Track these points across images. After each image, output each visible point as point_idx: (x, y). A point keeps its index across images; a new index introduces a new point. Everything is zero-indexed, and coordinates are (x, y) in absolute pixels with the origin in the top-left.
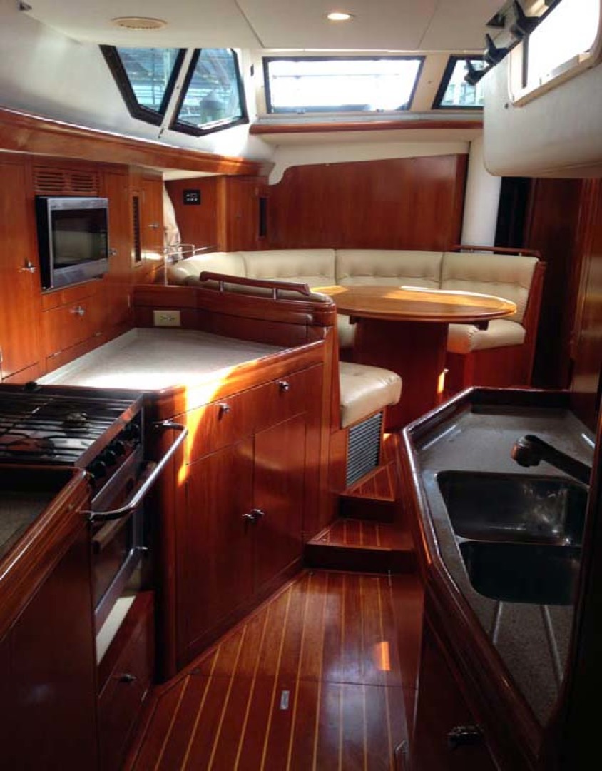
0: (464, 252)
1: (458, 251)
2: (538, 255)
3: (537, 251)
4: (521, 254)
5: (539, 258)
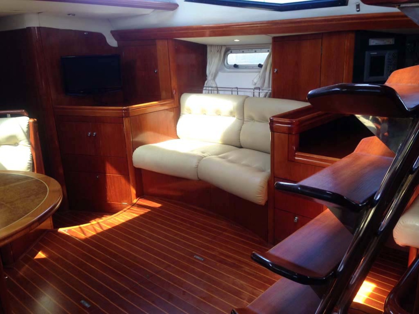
2: (25, 114)
3: (24, 111)
4: (10, 115)
5: (28, 116)
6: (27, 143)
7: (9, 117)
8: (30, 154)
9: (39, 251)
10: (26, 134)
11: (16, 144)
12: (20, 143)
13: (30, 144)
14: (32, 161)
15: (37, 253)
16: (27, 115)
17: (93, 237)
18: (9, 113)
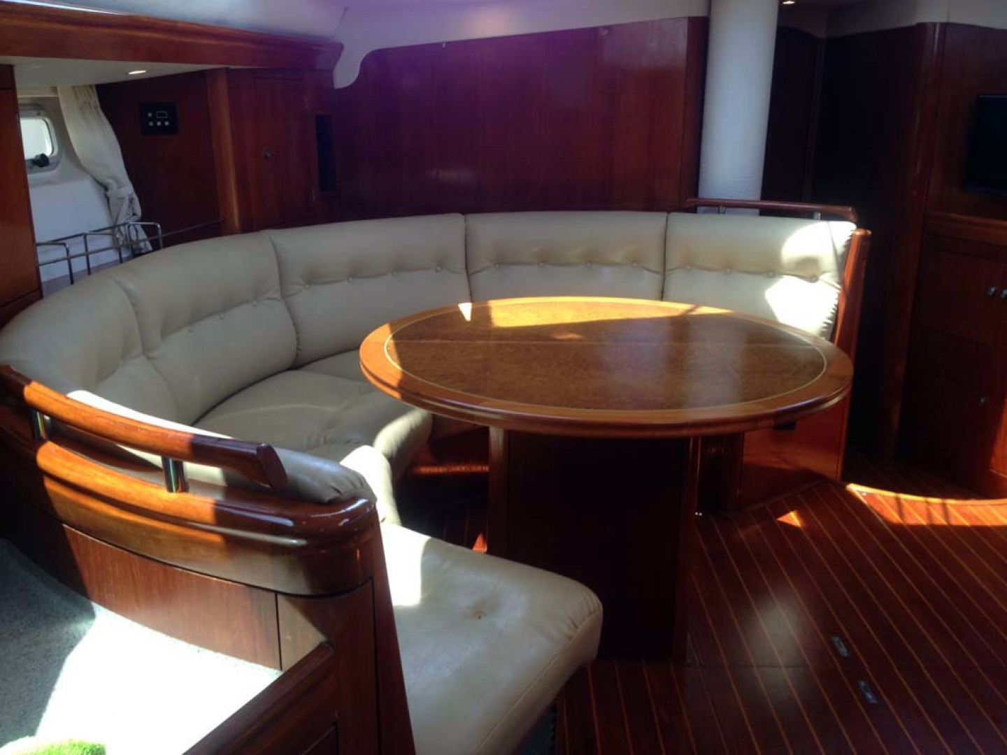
0: (705, 212)
1: (693, 210)
2: (852, 217)
3: (850, 209)
4: (819, 214)
5: (855, 223)
6: (837, 279)
7: (817, 219)
8: (836, 305)
9: (792, 510)
10: (840, 259)
11: (813, 278)
12: (822, 277)
13: (842, 282)
14: (834, 319)
15: (786, 512)
16: (854, 221)
17: (918, 529)
18: (819, 211)
